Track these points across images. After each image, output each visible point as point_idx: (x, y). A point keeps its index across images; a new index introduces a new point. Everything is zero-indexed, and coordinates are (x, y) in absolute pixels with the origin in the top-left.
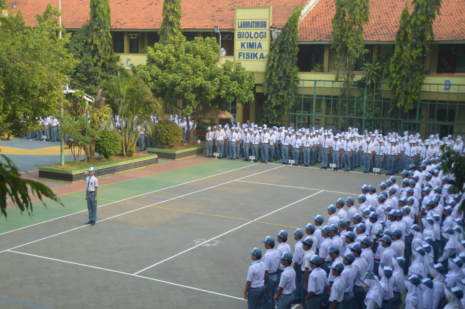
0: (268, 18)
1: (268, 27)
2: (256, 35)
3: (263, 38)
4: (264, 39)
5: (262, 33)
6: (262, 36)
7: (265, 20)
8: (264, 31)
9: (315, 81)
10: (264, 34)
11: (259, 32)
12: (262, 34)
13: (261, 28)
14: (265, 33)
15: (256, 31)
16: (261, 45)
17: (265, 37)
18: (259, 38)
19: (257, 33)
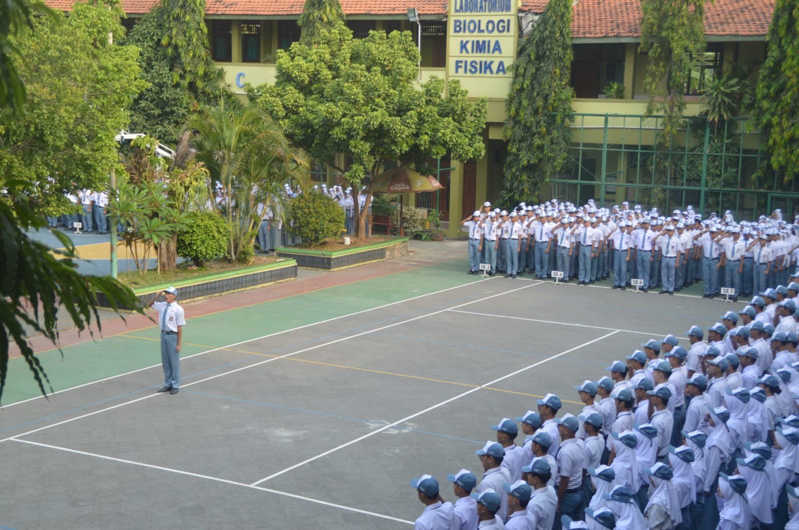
1: (513, 10)
2: (490, 27)
3: (503, 31)
4: (505, 33)
5: (503, 21)
6: (501, 29)
8: (505, 19)
9: (606, 116)
10: (506, 24)
11: (496, 20)
12: (501, 24)
13: (500, 13)
14: (509, 21)
15: (491, 18)
16: (499, 46)
17: (508, 30)
18: (496, 32)
19: (492, 22)
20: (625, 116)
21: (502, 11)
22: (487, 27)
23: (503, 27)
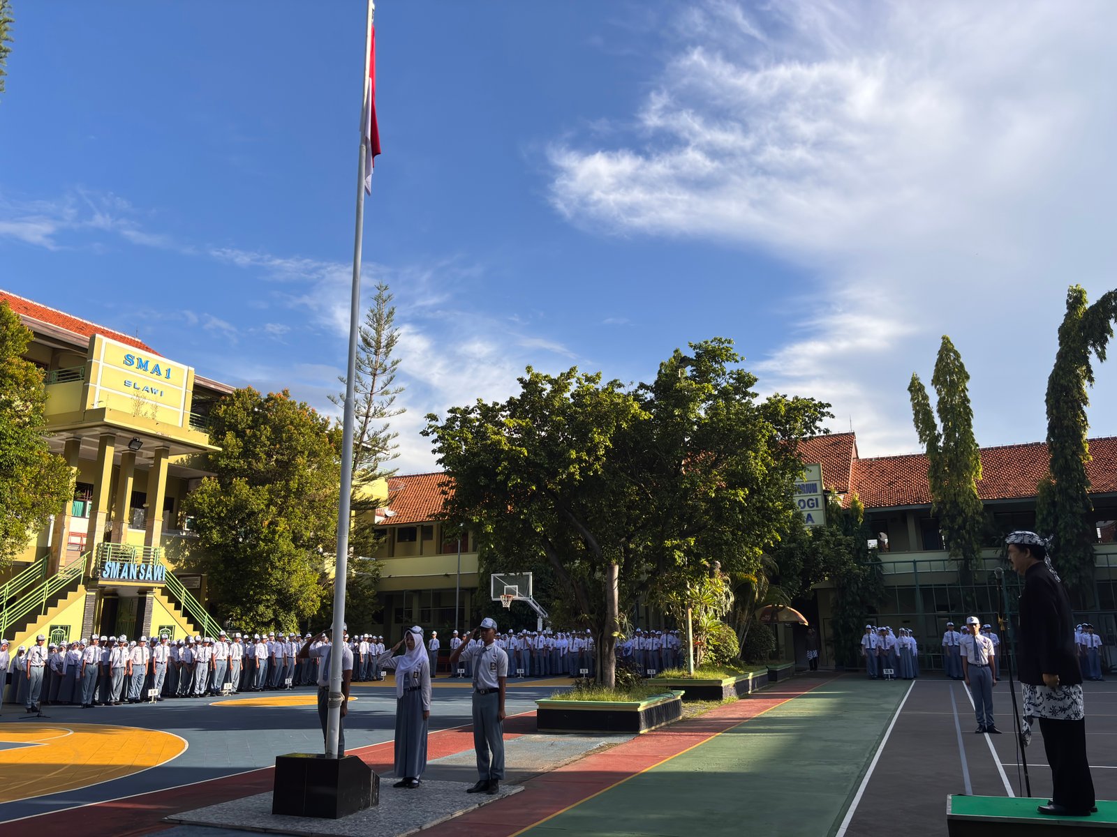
0: (818, 479)
1: (819, 492)
2: (802, 504)
3: (813, 507)
4: (815, 508)
5: (812, 499)
6: (811, 505)
7: (814, 482)
8: (814, 498)
10: (815, 502)
11: (806, 499)
12: (811, 502)
13: (809, 494)
14: (817, 499)
15: (801, 498)
16: (811, 517)
17: (817, 506)
18: (807, 508)
19: (803, 500)
20: (930, 561)
21: (810, 493)
22: (799, 505)
23: (813, 504)
